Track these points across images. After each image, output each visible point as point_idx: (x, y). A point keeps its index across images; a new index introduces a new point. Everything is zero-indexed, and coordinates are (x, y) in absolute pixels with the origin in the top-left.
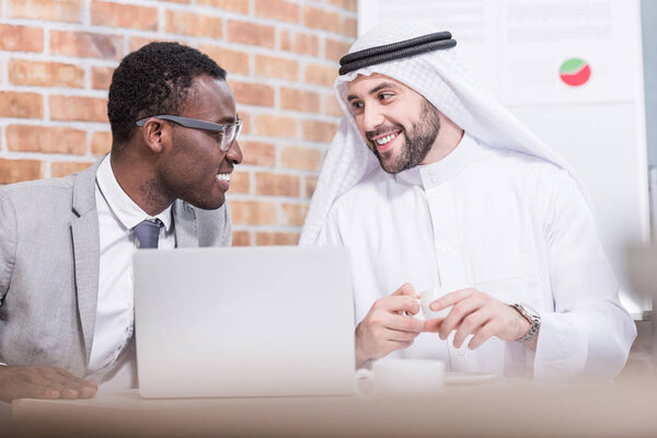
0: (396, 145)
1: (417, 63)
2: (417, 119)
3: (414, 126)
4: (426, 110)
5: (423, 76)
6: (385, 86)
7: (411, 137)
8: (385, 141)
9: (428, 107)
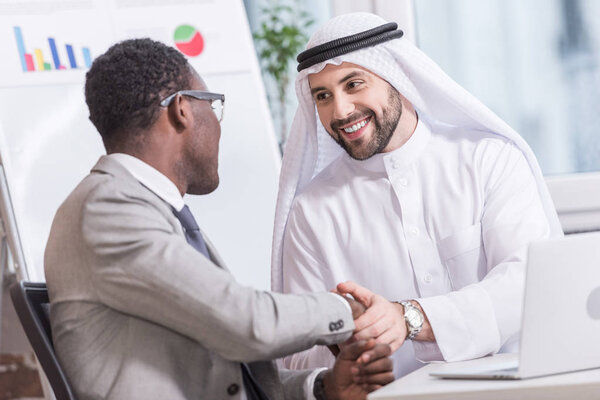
0: (367, 132)
1: (380, 51)
3: (384, 111)
4: (392, 96)
5: (386, 63)
6: (354, 74)
7: (382, 122)
9: (394, 92)
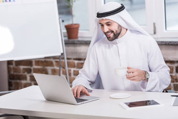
0: (112, 35)
1: (116, 16)
2: (117, 29)
3: (116, 31)
4: (119, 27)
5: (118, 18)
6: (109, 22)
7: (115, 34)
8: (109, 34)
